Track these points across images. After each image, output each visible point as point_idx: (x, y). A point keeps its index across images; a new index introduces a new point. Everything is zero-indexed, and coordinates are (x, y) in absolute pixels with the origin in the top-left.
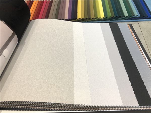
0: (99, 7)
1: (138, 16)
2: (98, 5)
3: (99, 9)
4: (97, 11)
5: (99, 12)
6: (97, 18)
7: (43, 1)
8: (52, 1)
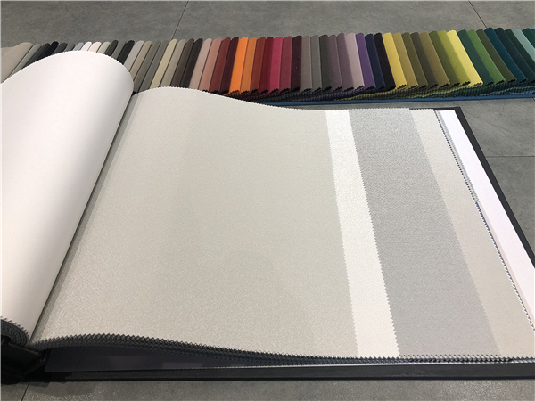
0: (455, 55)
2: (452, 48)
3: (458, 60)
4: (454, 65)
5: (462, 68)
6: (458, 84)
7: (271, 39)
8: (299, 38)
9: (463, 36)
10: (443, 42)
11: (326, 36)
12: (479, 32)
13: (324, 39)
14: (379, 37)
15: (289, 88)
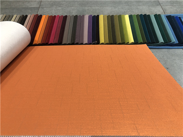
0: (126, 28)
1: (175, 43)
4: (125, 32)
5: (127, 35)
6: (124, 43)
7: (55, 16)
8: (66, 16)
9: (131, 17)
10: (123, 21)
11: (77, 16)
12: (137, 16)
13: (76, 17)
14: (98, 17)
15: (57, 42)
